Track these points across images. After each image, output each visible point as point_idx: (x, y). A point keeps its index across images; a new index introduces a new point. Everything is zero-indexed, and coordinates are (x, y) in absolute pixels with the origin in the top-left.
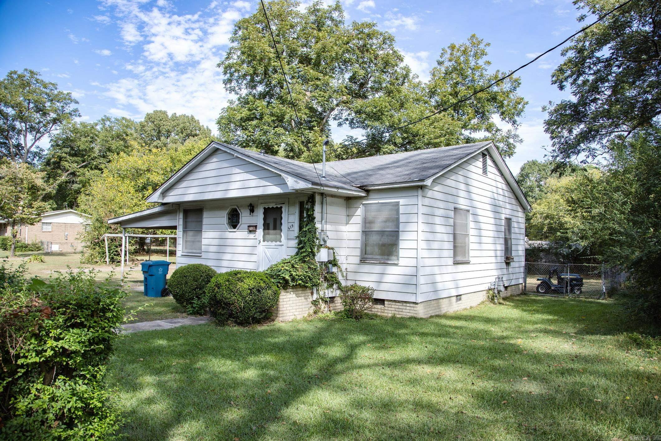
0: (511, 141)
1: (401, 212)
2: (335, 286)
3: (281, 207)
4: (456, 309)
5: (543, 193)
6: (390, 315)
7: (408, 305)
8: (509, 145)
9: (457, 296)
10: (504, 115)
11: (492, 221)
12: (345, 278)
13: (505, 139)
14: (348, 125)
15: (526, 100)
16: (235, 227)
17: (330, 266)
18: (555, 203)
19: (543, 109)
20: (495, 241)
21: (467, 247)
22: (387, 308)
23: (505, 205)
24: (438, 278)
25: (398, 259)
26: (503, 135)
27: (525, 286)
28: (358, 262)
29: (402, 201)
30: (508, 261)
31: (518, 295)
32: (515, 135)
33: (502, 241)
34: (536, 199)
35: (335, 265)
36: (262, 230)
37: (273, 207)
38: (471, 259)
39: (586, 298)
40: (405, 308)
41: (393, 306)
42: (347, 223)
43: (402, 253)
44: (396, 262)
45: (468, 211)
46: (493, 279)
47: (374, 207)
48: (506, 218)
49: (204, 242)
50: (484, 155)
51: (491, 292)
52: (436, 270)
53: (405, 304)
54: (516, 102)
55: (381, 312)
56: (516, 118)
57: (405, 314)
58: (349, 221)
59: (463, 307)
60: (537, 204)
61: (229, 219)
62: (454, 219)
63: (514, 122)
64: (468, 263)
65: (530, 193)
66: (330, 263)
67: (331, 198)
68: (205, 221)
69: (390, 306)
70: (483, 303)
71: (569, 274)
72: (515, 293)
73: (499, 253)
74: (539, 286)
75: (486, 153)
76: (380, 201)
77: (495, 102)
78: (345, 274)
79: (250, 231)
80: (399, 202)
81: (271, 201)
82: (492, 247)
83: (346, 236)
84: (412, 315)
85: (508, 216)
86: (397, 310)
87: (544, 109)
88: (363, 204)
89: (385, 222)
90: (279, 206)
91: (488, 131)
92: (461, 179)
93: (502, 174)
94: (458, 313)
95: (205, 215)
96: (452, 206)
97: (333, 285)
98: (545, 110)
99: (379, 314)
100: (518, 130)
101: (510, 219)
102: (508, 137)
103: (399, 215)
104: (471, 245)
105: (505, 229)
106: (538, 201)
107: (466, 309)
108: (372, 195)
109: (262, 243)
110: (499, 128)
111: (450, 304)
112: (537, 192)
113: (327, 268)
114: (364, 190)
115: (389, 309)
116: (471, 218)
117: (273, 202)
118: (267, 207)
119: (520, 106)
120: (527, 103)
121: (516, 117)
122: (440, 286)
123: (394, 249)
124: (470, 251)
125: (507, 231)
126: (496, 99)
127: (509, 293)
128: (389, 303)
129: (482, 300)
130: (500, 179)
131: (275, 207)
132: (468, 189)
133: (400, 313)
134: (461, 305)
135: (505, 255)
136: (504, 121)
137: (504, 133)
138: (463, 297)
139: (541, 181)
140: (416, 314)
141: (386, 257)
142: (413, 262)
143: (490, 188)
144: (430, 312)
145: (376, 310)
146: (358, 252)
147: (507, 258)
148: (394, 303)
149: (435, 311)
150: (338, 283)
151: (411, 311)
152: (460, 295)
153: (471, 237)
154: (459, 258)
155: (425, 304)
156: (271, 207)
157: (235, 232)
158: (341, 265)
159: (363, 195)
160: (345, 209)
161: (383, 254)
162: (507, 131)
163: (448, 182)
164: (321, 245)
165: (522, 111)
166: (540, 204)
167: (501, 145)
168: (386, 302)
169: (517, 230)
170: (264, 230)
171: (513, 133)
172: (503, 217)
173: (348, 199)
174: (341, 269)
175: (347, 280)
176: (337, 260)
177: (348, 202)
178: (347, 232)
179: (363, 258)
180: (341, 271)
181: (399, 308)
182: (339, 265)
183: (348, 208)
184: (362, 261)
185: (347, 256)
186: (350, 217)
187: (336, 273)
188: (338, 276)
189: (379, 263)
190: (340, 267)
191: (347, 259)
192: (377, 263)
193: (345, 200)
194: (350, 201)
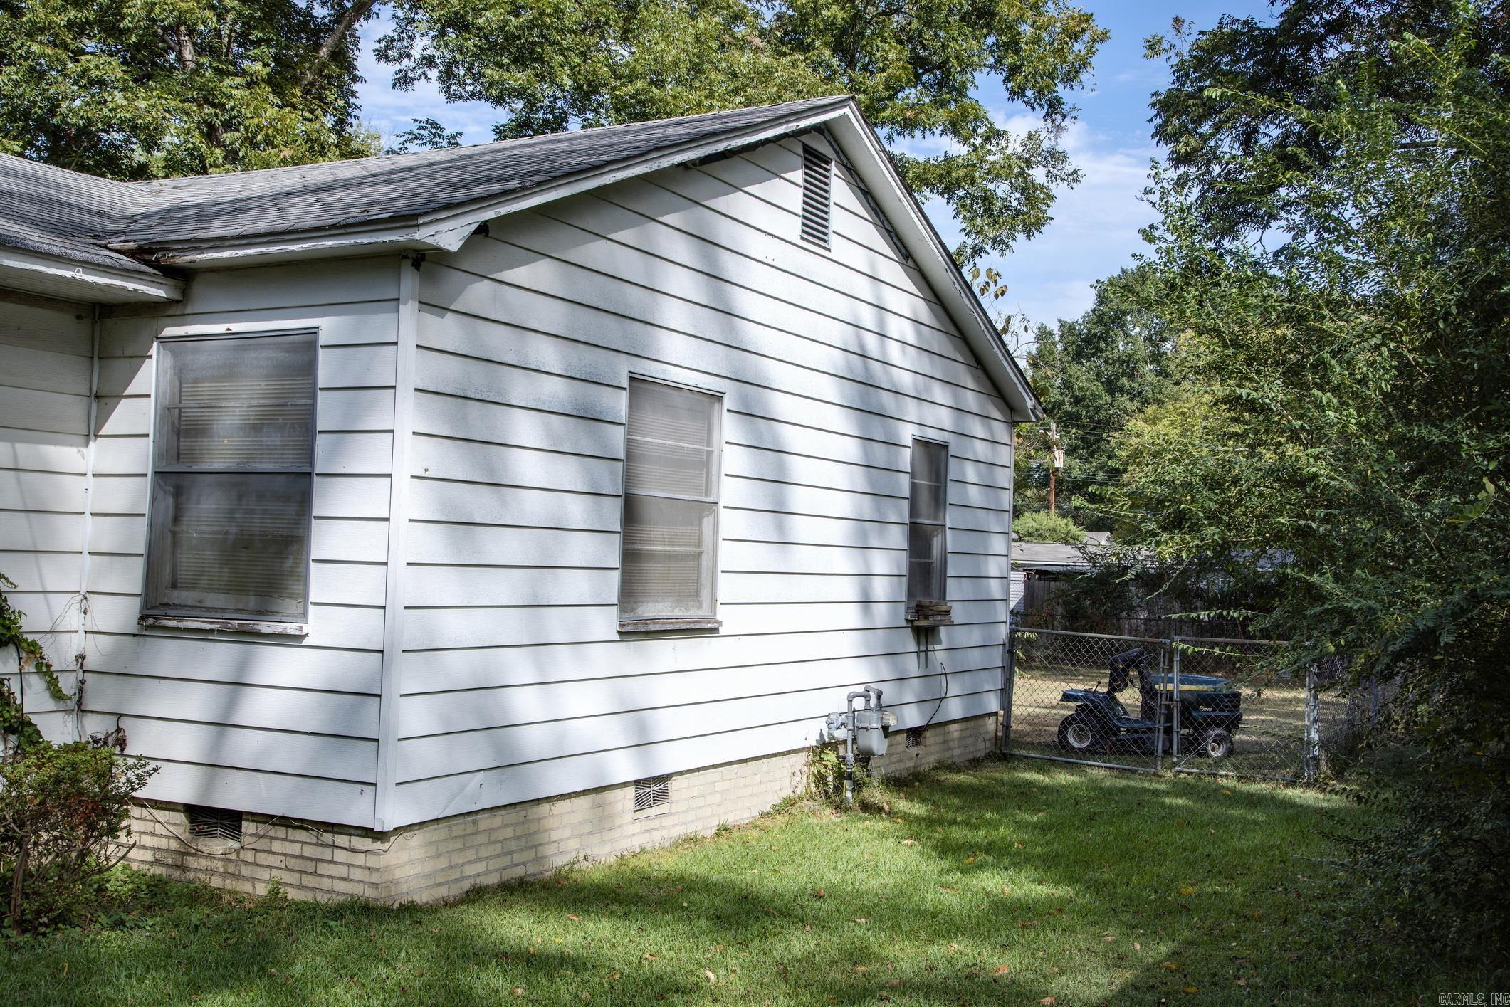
0: (1038, 175)
1: (323, 379)
4: (636, 843)
5: (1168, 383)
6: (262, 890)
7: (342, 840)
8: (1030, 192)
9: (640, 784)
10: (1019, 78)
11: (851, 449)
12: (71, 704)
13: (1017, 170)
14: (436, 85)
15: (1099, 25)
18: (1206, 418)
19: (1151, 47)
20: (864, 535)
21: (705, 561)
22: (249, 857)
23: (928, 390)
24: (525, 705)
25: (303, 615)
26: (1009, 151)
27: (1007, 726)
28: (131, 624)
29: (329, 326)
30: (923, 623)
31: (975, 763)
32: (1052, 153)
33: (898, 537)
34: (1145, 402)
38: (722, 613)
39: (1239, 779)
40: (326, 853)
41: (277, 846)
42: (91, 432)
43: (321, 583)
44: (291, 628)
45: (718, 397)
46: (837, 703)
47: (207, 356)
48: (923, 444)
50: (813, 160)
51: (831, 757)
52: (518, 667)
53: (327, 837)
54: (1064, 30)
55: (226, 874)
56: (1061, 90)
57: (326, 883)
58: (102, 419)
59: (678, 832)
60: (1145, 420)
62: (631, 427)
63: (1054, 108)
64: (709, 630)
65: (1124, 380)
69: (263, 844)
70: (790, 803)
71: (1176, 674)
72: (957, 754)
73: (881, 589)
74: (1066, 723)
75: (824, 148)
76: (237, 327)
77: (989, 26)
78: (67, 684)
80: (314, 331)
82: (843, 561)
83: (80, 494)
84: (357, 890)
85: (932, 435)
86: (292, 863)
87: (1153, 47)
88: (165, 341)
89: (256, 428)
91: (956, 133)
92: (679, 248)
93: (906, 254)
94: (641, 863)
96: (622, 370)
98: (1158, 53)
99: (216, 882)
100: (1064, 135)
101: (945, 447)
102: (1027, 161)
103: (313, 397)
104: (724, 548)
105: (913, 487)
106: (1149, 411)
107: (691, 840)
108: (203, 298)
110: (999, 126)
111: (602, 822)
112: (1151, 378)
114: (155, 265)
115: (261, 858)
116: (729, 428)
119: (1079, 47)
120: (1103, 37)
121: (1060, 87)
122: (534, 741)
123: (289, 563)
124: (721, 578)
125: (924, 497)
126: (992, 15)
127: (928, 755)
128: (262, 828)
129: (787, 792)
130: (893, 271)
132: (719, 295)
133: (308, 881)
134: (666, 821)
135: (910, 594)
136: (1018, 103)
137: (1014, 146)
138: (674, 784)
139: (1164, 340)
140: (375, 886)
141: (252, 602)
142: (364, 628)
143: (840, 307)
144: (470, 870)
145: (204, 863)
146: (131, 577)
147: (919, 610)
148: (281, 832)
149: (506, 861)
150: (19, 727)
151: (356, 874)
152: (666, 778)
153: (724, 515)
154: (655, 609)
155: (438, 833)
158: (44, 642)
159: (157, 292)
160: (85, 362)
161: (235, 587)
162: (1024, 136)
163: (597, 252)
165: (1084, 64)
166: (1154, 421)
167: (1001, 189)
168: (248, 827)
169: (975, 495)
171: (1046, 145)
172: (907, 434)
173: (97, 314)
174: (42, 658)
175: (80, 713)
176: (13, 612)
177: (97, 329)
178: (89, 475)
179: (153, 608)
180: (44, 669)
181: (302, 857)
182: (30, 638)
183: (96, 360)
184: (150, 621)
185: (87, 595)
186: (103, 401)
187: (8, 680)
188: (18, 695)
189: (220, 632)
190: (33, 650)
191: (85, 612)
192: (211, 631)
193: (79, 317)
194: (109, 323)
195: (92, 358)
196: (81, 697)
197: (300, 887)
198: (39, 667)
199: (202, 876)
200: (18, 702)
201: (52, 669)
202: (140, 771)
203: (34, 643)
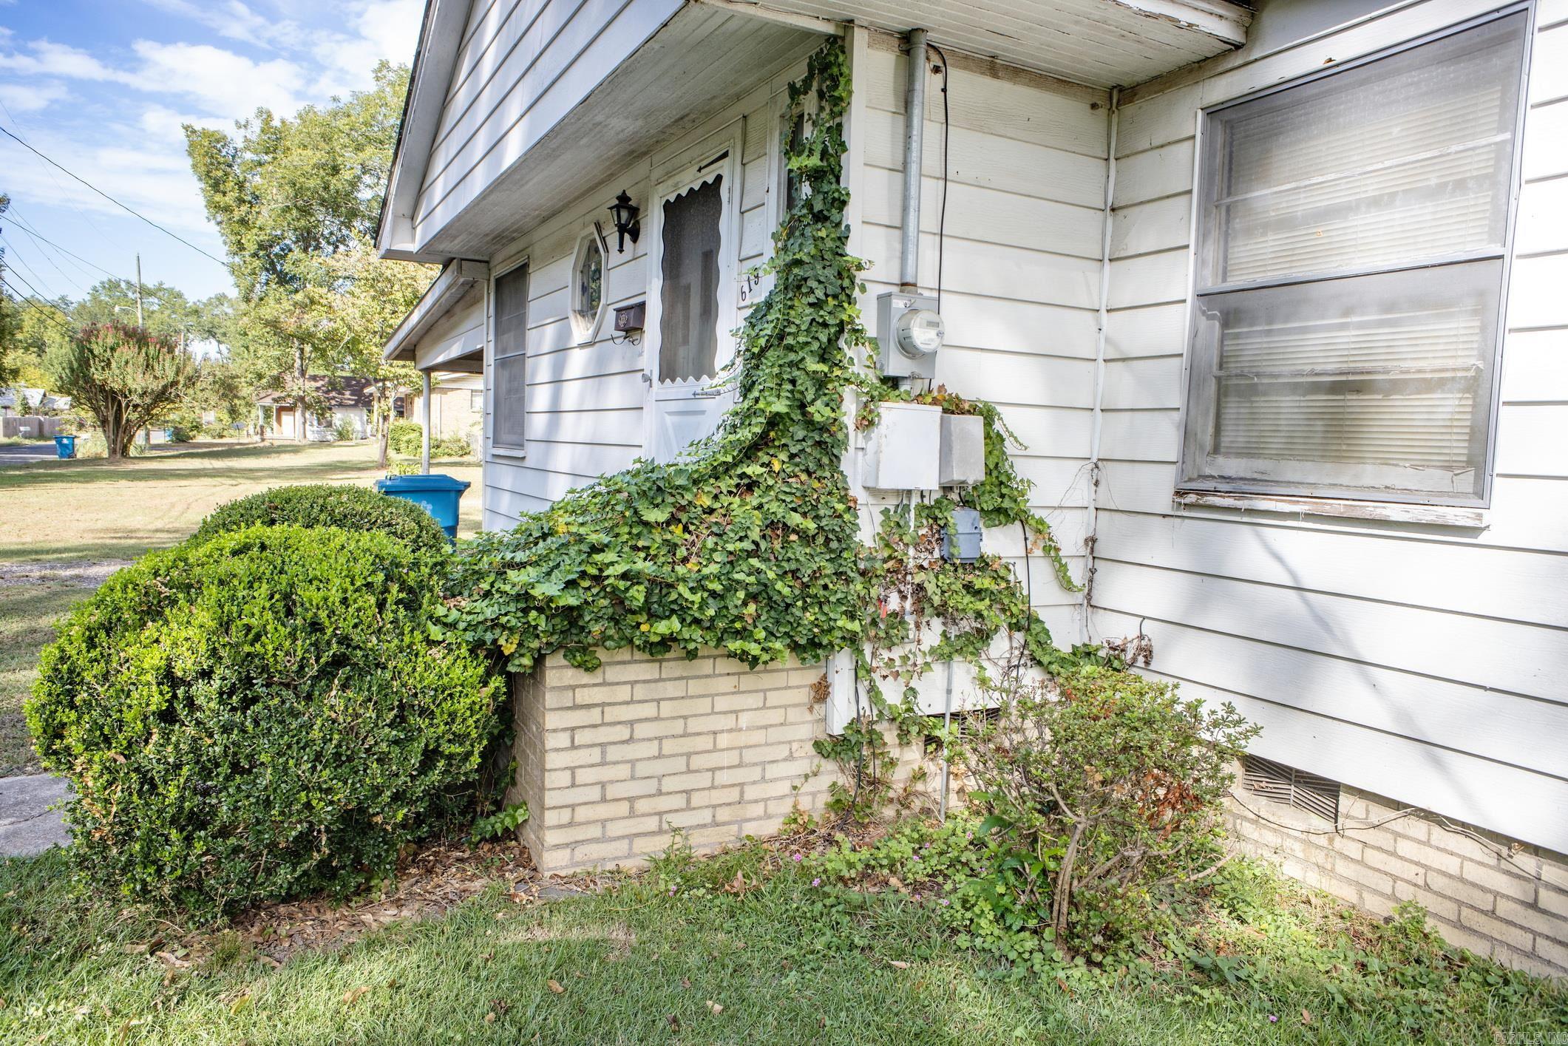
1: (1536, 92)
2: (1001, 646)
3: (719, 180)
6: (1376, 906)
7: (1557, 876)
12: (1080, 597)
17: (961, 520)
22: (1352, 850)
25: (1481, 492)
28: (1164, 502)
35: (1000, 515)
36: (657, 324)
37: (691, 191)
42: (1106, 256)
53: (1523, 864)
58: (1121, 237)
61: (583, 289)
66: (967, 503)
67: (986, 84)
69: (1380, 838)
78: (1077, 573)
80: (1517, 8)
86: (1439, 883)
88: (1213, 109)
90: (710, 178)
97: (984, 636)
99: (1290, 869)
103: (1519, 121)
108: (1281, 31)
109: (657, 388)
113: (941, 532)
115: (1375, 859)
118: (672, 199)
128: (1377, 814)
131: (696, 185)
145: (1269, 837)
146: (1164, 439)
148: (1416, 830)
150: (1025, 623)
156: (684, 192)
158: (1052, 520)
159: (1216, 28)
160: (1096, 167)
164: (893, 382)
168: (1345, 801)
170: (667, 318)
173: (1115, 101)
174: (1051, 539)
175: (1090, 609)
176: (1022, 481)
177: (1115, 118)
178: (1103, 311)
179: (1190, 480)
180: (1052, 553)
181: (1462, 880)
182: (1038, 514)
183: (1112, 161)
184: (1191, 498)
185: (1100, 464)
186: (1121, 213)
187: (1014, 564)
188: (1024, 584)
189: (1309, 516)
190: (1040, 528)
191: (1097, 484)
192: (1294, 515)
193: (1094, 106)
194: (1129, 109)
195: (1107, 160)
196: (1090, 590)
197: (1459, 925)
198: (1047, 549)
199: (1267, 854)
200: (1025, 592)
201: (1061, 554)
202: (1231, 731)
203: (1041, 522)
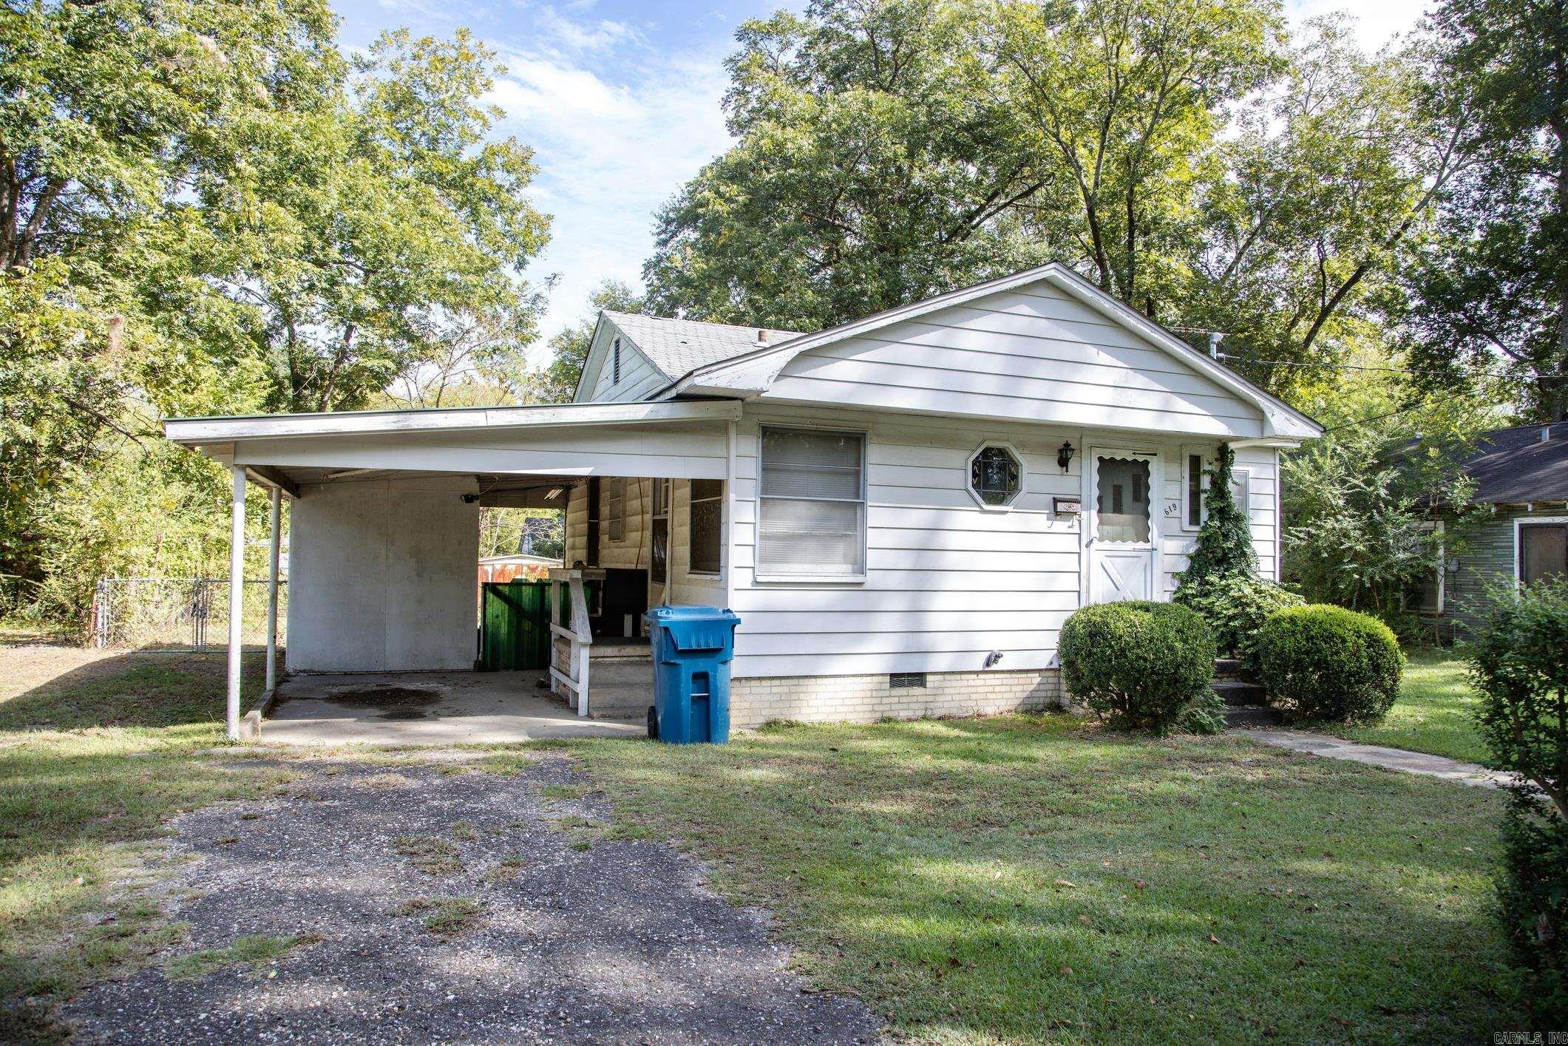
3: (1146, 463)
16: (999, 499)
36: (1094, 512)
37: (1124, 460)
49: (873, 538)
61: (975, 475)
68: (874, 473)
79: (1057, 513)
81: (1123, 443)
90: (1141, 459)
95: (874, 454)
109: (1096, 544)
117: (1124, 448)
118: (1107, 457)
131: (1130, 459)
156: (1118, 458)
157: (1005, 513)
170: (1100, 511)
